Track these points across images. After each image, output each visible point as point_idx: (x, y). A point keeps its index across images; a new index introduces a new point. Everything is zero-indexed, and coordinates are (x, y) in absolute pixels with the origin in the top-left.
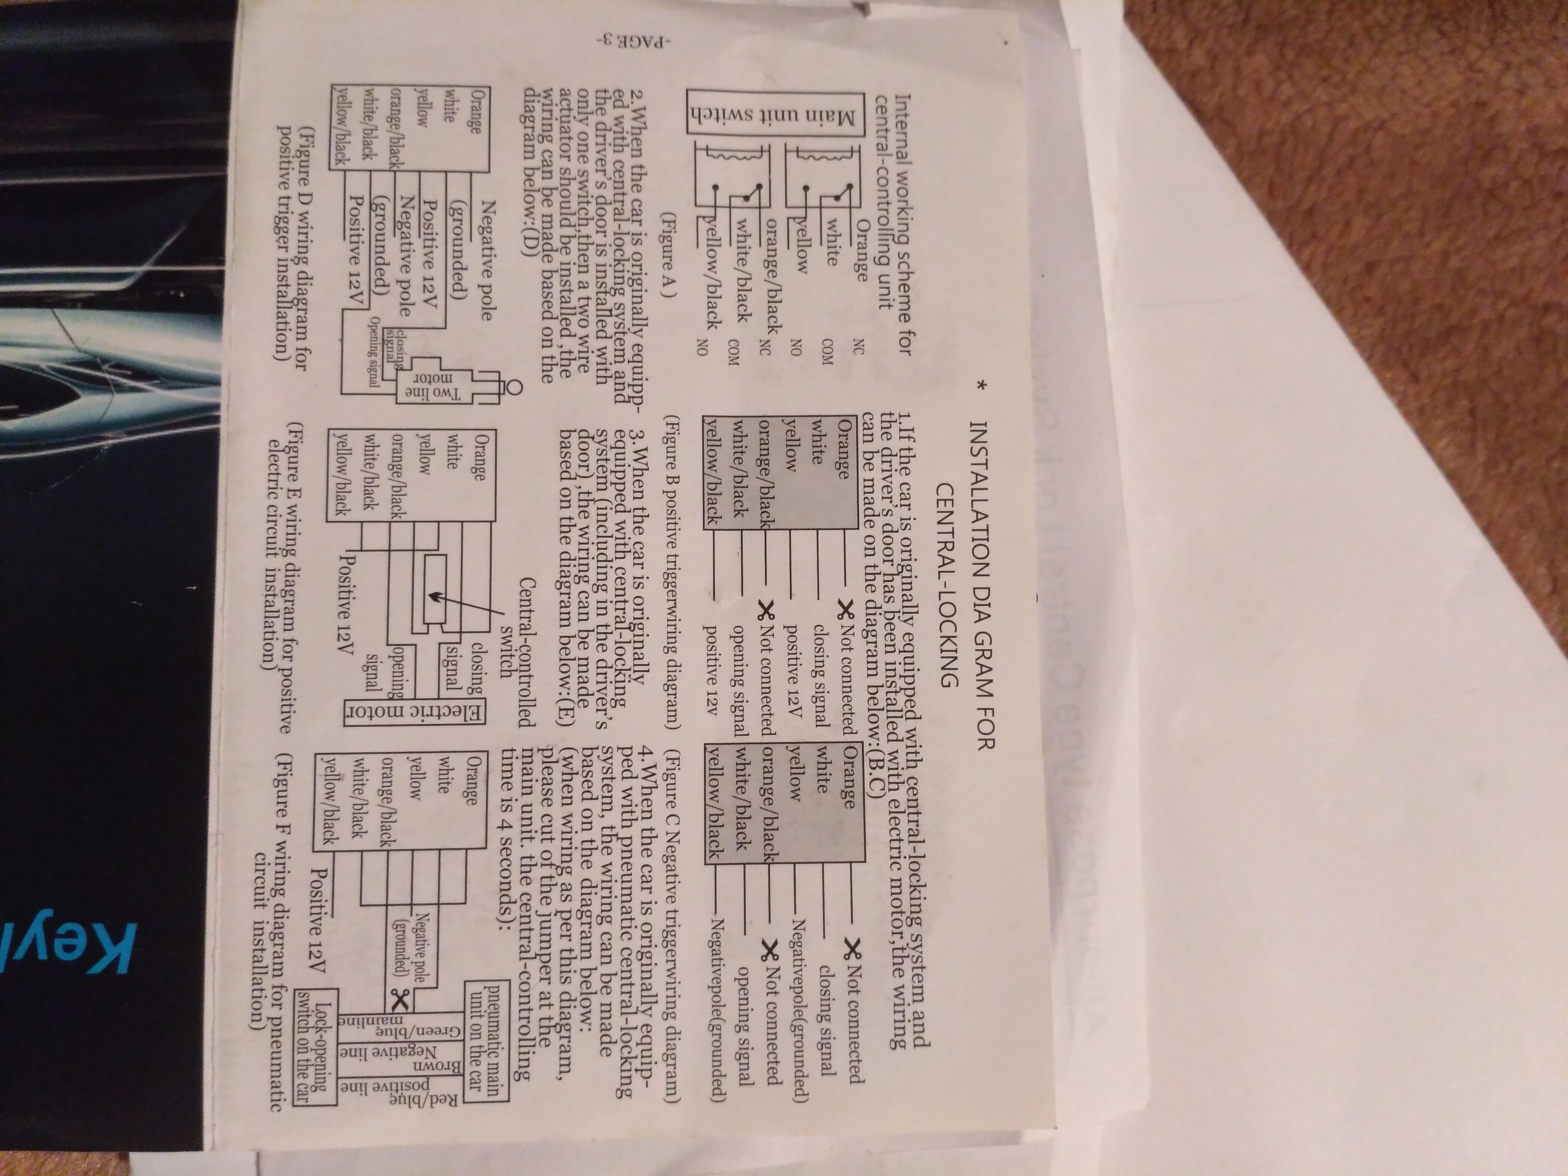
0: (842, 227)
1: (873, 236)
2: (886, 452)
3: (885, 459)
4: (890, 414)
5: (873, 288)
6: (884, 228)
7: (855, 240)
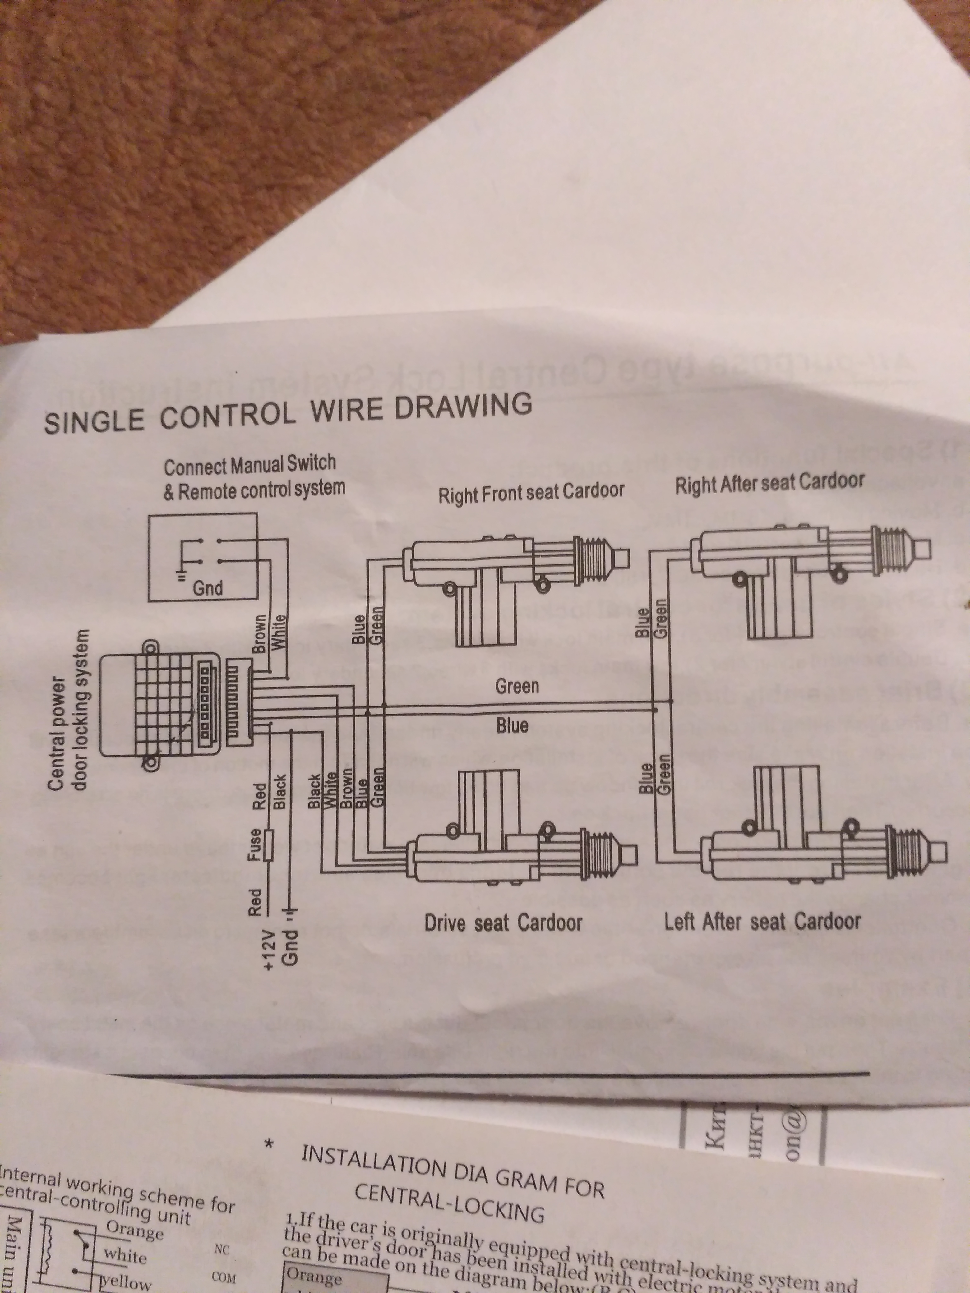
0: (113, 1246)
1: (123, 1220)
2: (321, 1240)
3: (327, 1242)
4: (287, 1231)
5: (171, 1228)
6: (116, 1209)
7: (125, 1236)
